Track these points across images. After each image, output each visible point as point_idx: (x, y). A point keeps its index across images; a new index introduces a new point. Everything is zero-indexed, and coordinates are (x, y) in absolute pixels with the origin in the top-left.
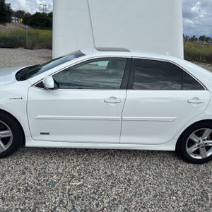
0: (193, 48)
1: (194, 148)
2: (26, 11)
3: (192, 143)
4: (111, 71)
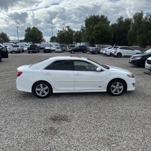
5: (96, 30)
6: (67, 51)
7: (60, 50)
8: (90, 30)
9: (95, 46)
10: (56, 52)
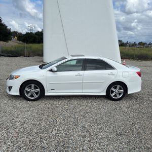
0: (131, 50)
1: (114, 94)
2: (19, 32)
3: (112, 92)
4: (78, 65)
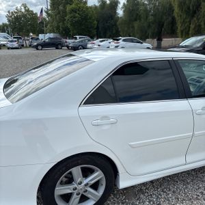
5: (70, 13)
6: (26, 47)
7: (15, 44)
8: (59, 13)
9: (76, 38)
10: (8, 48)
